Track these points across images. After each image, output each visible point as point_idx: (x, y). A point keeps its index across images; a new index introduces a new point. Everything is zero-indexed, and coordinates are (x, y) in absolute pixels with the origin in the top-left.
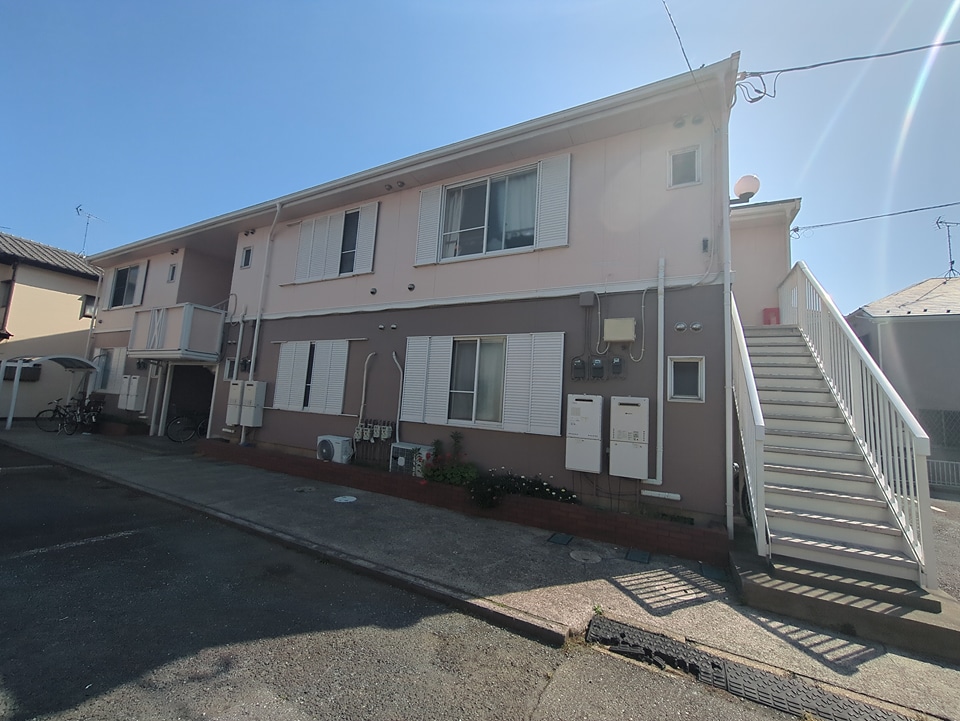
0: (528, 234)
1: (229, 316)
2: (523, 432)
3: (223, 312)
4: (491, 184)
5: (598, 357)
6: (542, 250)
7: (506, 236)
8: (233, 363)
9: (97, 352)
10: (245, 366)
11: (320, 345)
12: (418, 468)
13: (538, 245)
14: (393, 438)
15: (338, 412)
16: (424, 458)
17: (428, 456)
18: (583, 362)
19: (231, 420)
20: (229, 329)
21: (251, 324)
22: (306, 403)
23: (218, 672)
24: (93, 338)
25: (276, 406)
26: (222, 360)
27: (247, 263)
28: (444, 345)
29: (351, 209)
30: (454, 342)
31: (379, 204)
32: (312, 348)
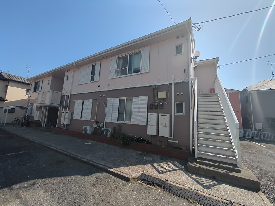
0: (139, 69)
1: (62, 94)
2: (137, 124)
3: (61, 93)
4: (129, 56)
5: (156, 103)
6: (142, 73)
7: (133, 70)
8: (63, 106)
9: (29, 104)
10: (66, 107)
11: (85, 101)
12: (109, 135)
13: (141, 72)
14: (103, 127)
15: (89, 119)
16: (110, 132)
17: (112, 131)
18: (152, 104)
19: (62, 122)
20: (62, 97)
21: (68, 96)
22: (81, 118)
23: (31, 186)
24: (28, 100)
25: (74, 118)
26: (60, 106)
27: (67, 79)
28: (117, 100)
29: (94, 64)
30: (119, 99)
31: (101, 62)
32: (83, 102)
